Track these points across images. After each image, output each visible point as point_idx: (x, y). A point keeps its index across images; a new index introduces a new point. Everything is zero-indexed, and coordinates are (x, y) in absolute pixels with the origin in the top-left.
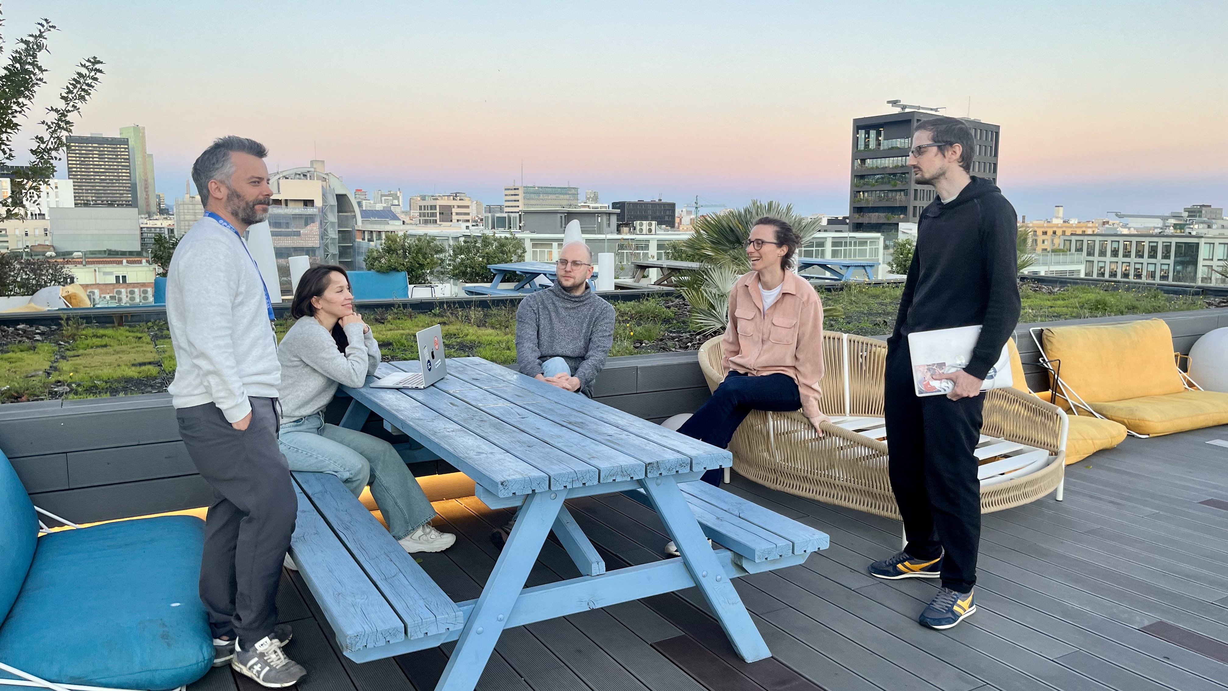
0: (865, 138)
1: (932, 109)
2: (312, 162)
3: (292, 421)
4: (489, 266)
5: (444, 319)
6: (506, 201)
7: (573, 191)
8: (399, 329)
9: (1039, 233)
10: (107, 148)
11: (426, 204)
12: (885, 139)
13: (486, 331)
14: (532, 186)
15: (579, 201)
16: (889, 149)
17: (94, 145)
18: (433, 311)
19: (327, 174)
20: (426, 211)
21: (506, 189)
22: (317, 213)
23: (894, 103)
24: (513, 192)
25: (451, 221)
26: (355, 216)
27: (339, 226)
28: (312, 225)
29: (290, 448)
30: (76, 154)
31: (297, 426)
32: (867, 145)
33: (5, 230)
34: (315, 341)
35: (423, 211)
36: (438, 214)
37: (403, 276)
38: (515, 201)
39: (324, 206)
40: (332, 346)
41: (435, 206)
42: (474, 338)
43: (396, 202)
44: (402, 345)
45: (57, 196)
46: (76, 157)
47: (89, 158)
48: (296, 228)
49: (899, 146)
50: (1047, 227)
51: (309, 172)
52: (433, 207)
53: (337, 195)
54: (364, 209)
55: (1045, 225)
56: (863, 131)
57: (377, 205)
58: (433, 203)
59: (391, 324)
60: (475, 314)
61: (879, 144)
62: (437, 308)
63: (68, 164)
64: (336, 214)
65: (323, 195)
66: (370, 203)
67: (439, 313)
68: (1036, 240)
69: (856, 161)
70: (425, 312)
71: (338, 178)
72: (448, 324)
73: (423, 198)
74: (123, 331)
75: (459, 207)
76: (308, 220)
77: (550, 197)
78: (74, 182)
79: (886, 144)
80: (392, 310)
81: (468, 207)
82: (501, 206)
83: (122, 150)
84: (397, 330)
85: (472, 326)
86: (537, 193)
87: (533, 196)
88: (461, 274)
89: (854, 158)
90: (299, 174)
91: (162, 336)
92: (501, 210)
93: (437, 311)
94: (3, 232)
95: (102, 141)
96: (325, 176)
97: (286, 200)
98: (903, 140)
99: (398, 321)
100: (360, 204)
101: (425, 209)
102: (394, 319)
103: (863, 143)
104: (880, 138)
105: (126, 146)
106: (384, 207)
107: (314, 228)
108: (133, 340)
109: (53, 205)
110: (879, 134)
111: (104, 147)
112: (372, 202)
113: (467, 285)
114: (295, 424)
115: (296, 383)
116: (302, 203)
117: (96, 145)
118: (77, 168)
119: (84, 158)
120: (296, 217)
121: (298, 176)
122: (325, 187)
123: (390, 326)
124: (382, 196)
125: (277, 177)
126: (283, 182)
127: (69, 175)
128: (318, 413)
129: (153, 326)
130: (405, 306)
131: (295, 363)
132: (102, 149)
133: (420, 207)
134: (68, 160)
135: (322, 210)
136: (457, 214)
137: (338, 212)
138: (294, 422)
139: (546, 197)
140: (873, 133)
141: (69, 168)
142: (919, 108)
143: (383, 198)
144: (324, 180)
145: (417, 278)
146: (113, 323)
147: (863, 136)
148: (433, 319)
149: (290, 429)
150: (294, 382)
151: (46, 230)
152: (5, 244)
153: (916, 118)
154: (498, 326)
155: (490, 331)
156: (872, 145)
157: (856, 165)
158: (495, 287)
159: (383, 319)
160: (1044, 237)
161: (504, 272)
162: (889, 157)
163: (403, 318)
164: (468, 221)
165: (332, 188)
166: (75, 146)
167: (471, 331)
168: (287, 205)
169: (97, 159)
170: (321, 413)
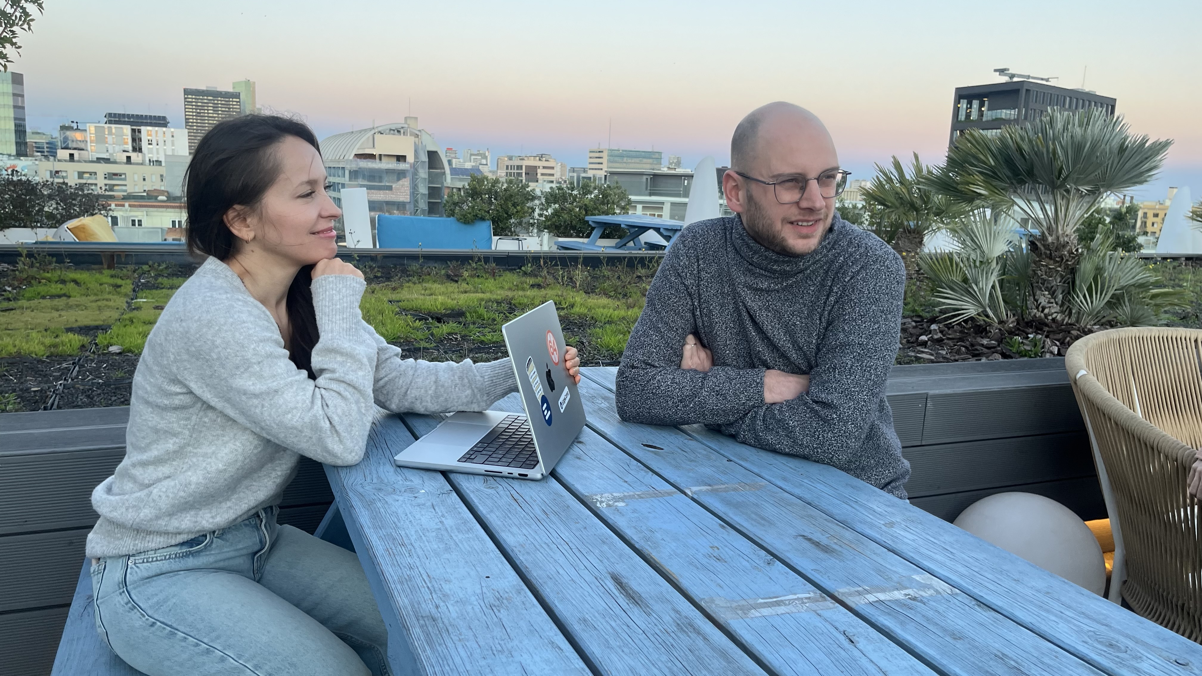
0: (967, 108)
1: (1042, 79)
2: (406, 118)
3: (173, 542)
4: (587, 218)
5: (539, 280)
6: (590, 163)
7: (657, 156)
8: (477, 292)
9: (1150, 215)
10: (221, 101)
11: (513, 164)
12: (989, 110)
13: (599, 301)
14: (616, 149)
15: (662, 166)
16: (993, 120)
17: (209, 98)
18: (523, 268)
19: (420, 131)
20: (512, 171)
21: (591, 152)
22: (409, 169)
23: (1002, 71)
24: (597, 155)
25: (537, 181)
26: (444, 173)
27: (430, 182)
28: (404, 180)
29: (153, 625)
30: (193, 105)
31: (187, 555)
32: (968, 115)
33: (125, 174)
34: (219, 342)
35: (509, 171)
36: (524, 174)
37: (486, 227)
38: (599, 163)
39: (416, 162)
40: (270, 356)
41: (522, 166)
42: (583, 310)
43: (484, 161)
44: (480, 316)
45: (173, 145)
46: (193, 109)
47: (205, 110)
48: (389, 182)
49: (1004, 117)
50: (1159, 209)
51: (402, 128)
52: (520, 167)
53: (428, 152)
54: (454, 166)
55: (1157, 207)
56: (965, 101)
57: (467, 164)
58: (519, 163)
59: (468, 284)
60: (580, 274)
61: (982, 115)
62: (530, 265)
63: (186, 115)
64: (427, 170)
65: (416, 151)
66: (460, 162)
67: (531, 271)
68: (1145, 223)
69: (955, 132)
70: (512, 270)
71: (430, 135)
72: (544, 288)
73: (510, 158)
74: (105, 277)
75: (544, 167)
76: (400, 175)
77: (634, 160)
78: (189, 132)
79: (989, 115)
80: (470, 264)
81: (553, 168)
82: (584, 169)
83: (234, 103)
84: (474, 292)
85: (578, 291)
86: (621, 156)
87: (617, 159)
88: (553, 226)
89: (954, 129)
90: (394, 130)
91: (154, 285)
92: (585, 171)
93: (529, 268)
94: (123, 176)
95: (217, 94)
96: (417, 133)
97: (380, 155)
98: (1008, 112)
99: (476, 279)
100: (450, 162)
101: (511, 169)
102: (472, 276)
103: (964, 113)
104: (983, 109)
105: (238, 100)
106: (473, 166)
107: (406, 182)
108: (108, 288)
109: (169, 153)
110: (982, 105)
111: (218, 100)
112: (461, 160)
113: (561, 239)
114: (185, 549)
115: (190, 449)
116: (395, 159)
117: (211, 98)
118: (193, 119)
119: (200, 110)
120: (389, 171)
121: (392, 132)
122: (417, 143)
123: (465, 286)
124: (471, 155)
125: (373, 132)
126: (377, 136)
127: (186, 126)
128: (257, 515)
129: (149, 271)
130: (487, 259)
131: (177, 401)
132: (216, 102)
133: (507, 167)
134: (186, 112)
135: (414, 166)
136: (542, 174)
137: (429, 168)
138: (182, 544)
139: (629, 161)
140: (976, 104)
141: (186, 119)
142: (1029, 77)
143: (473, 157)
144: (417, 136)
145: (503, 229)
146: (101, 263)
147: (965, 106)
148: (524, 279)
149: (165, 566)
150: (182, 448)
151: (162, 176)
152: (124, 188)
153: (1025, 87)
154: (612, 294)
155: (604, 301)
156: (974, 116)
157: (955, 136)
158: (593, 243)
159: (456, 276)
160: (1155, 220)
161: (605, 225)
162: (992, 129)
163: (484, 276)
164: (552, 182)
165: (424, 144)
166: (192, 98)
167: (578, 299)
168: (380, 159)
169: (211, 112)
170: (263, 515)
